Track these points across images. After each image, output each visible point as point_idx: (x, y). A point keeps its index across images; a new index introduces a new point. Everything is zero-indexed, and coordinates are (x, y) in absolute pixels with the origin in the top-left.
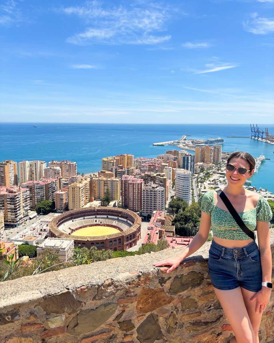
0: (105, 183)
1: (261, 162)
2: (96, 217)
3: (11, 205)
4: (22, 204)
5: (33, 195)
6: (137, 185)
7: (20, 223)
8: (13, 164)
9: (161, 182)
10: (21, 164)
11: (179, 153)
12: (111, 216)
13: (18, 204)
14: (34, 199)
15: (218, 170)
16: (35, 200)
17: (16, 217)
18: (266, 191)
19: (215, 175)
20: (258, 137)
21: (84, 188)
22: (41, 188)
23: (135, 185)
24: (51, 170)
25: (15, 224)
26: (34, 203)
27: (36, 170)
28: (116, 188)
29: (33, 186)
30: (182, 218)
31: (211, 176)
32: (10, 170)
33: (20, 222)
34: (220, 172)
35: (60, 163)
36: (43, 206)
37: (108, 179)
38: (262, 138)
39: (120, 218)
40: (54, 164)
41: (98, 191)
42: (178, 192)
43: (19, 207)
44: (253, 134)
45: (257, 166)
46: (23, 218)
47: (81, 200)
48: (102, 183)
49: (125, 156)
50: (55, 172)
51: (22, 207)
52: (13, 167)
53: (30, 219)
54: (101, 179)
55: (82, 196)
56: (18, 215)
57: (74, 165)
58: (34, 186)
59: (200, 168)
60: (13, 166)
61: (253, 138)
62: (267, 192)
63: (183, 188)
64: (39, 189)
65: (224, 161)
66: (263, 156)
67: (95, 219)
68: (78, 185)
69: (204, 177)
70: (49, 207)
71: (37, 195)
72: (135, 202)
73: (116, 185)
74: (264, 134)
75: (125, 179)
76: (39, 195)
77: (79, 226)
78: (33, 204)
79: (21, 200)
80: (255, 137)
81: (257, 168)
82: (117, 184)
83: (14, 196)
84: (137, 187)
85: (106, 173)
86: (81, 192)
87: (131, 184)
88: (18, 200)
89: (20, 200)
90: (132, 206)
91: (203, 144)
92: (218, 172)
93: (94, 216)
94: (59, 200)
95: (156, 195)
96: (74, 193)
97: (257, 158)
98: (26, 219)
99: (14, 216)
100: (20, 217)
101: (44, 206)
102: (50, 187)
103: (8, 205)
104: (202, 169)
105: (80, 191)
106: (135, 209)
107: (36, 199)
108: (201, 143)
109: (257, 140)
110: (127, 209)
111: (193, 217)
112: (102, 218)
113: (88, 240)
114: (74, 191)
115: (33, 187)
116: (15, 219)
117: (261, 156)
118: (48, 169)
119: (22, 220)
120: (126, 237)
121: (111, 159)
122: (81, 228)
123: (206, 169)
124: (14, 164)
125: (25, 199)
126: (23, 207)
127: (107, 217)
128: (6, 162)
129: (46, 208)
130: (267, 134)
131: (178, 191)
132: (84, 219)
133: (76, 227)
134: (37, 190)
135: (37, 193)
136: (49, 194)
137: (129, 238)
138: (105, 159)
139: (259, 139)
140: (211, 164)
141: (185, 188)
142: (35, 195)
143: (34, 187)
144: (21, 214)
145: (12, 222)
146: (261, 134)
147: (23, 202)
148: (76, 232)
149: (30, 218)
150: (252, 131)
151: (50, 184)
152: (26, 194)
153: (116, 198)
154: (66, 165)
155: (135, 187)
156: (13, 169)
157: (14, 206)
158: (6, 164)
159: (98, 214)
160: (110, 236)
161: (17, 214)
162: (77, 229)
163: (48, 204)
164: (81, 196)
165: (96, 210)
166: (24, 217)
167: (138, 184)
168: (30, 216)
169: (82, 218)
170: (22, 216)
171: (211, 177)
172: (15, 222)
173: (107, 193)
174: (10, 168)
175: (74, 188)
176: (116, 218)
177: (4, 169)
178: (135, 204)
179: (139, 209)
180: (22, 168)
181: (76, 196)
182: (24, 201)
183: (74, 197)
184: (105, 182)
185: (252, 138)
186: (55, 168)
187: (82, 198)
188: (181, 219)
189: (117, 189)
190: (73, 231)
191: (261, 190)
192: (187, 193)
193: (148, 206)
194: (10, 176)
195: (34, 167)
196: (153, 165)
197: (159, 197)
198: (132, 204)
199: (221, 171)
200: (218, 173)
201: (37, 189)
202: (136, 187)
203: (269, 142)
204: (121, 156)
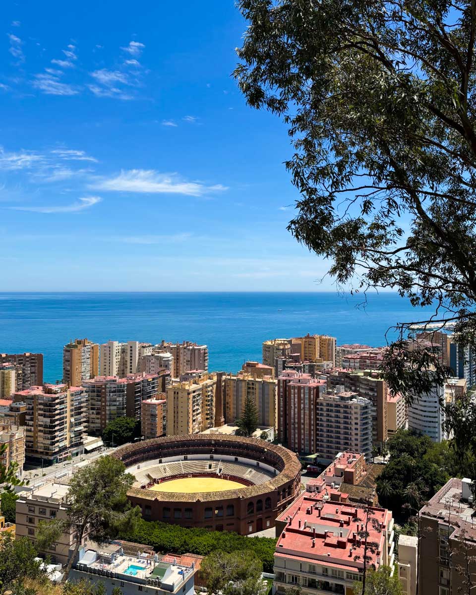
0: (249, 388)
2: (212, 459)
3: (44, 417)
4: (70, 419)
5: (103, 404)
6: (307, 391)
7: (61, 457)
8: (89, 347)
9: (372, 390)
10: (105, 347)
11: (447, 338)
12: (243, 458)
13: (57, 417)
14: (103, 413)
16: (105, 414)
17: (53, 444)
21: (199, 395)
22: (119, 391)
23: (302, 391)
24: (154, 359)
25: (52, 458)
26: (103, 422)
27: (131, 360)
28: (271, 400)
29: (103, 386)
30: (399, 472)
32: (84, 357)
33: (62, 455)
35: (176, 346)
36: (117, 427)
37: (257, 380)
39: (262, 464)
40: (165, 348)
41: (234, 404)
42: (411, 414)
43: (62, 424)
46: (69, 447)
47: (191, 421)
48: (244, 388)
49: (314, 339)
50: (160, 363)
51: (67, 425)
52: (89, 353)
53: (87, 452)
54: (241, 378)
55: (194, 411)
56: (56, 439)
57: (202, 352)
58: (105, 386)
60: (89, 350)
63: (425, 406)
64: (114, 392)
67: (209, 462)
68: (187, 387)
70: (128, 430)
71: (110, 405)
72: (302, 431)
73: (271, 392)
75: (284, 378)
76: (115, 405)
77: (169, 473)
78: (101, 424)
79: (68, 410)
82: (274, 390)
83: (50, 399)
84: (307, 396)
85: (257, 366)
86: (191, 401)
87: (294, 388)
88: (60, 409)
89: (65, 410)
90: (297, 441)
93: (208, 456)
94: (149, 417)
95: (349, 415)
96: (177, 404)
98: (75, 452)
99: (49, 442)
100: (61, 445)
101: (120, 428)
102: (139, 392)
103: (39, 417)
105: (188, 399)
106: (303, 447)
107: (108, 412)
110: (279, 445)
111: (427, 472)
112: (223, 461)
113: (156, 500)
114: (177, 398)
115: (103, 388)
116: (51, 447)
118: (148, 358)
119: (67, 453)
120: (248, 502)
121: (280, 342)
122: (173, 477)
124: (93, 347)
125: (76, 409)
126: (71, 426)
127: (236, 459)
128: (76, 342)
129: (123, 431)
131: (414, 413)
132: (186, 459)
133: (164, 475)
134: (111, 394)
135: (110, 401)
136: (136, 406)
137: (255, 506)
138: (269, 343)
141: (430, 407)
142: (105, 406)
143: (105, 388)
144: (66, 439)
145: (45, 453)
147: (72, 416)
148: (161, 485)
149: (85, 450)
151: (139, 383)
152: (80, 398)
153: (271, 422)
154: (185, 350)
155: (302, 395)
156: (89, 356)
157: (51, 420)
158: (75, 346)
159: (216, 452)
160: (208, 494)
161: (55, 437)
162: (164, 479)
163: (128, 424)
164: (191, 411)
165: (213, 442)
166: (72, 446)
167: (310, 388)
168: (87, 446)
169: (182, 457)
170: (66, 443)
172: (50, 454)
173: (249, 409)
174: (83, 354)
175: (178, 393)
176: (254, 462)
177: (71, 355)
178: (302, 437)
179: (312, 448)
180: (105, 356)
181: (180, 409)
182: (73, 413)
183: (176, 413)
184: (248, 384)
186: (161, 355)
187: (193, 416)
188: (394, 473)
189: (275, 401)
190: (155, 481)
192: (435, 417)
193: (331, 442)
194: (83, 369)
195: (129, 355)
196: (370, 358)
197: (356, 421)
198: (296, 436)
201: (110, 392)
202: (305, 396)
204: (306, 338)
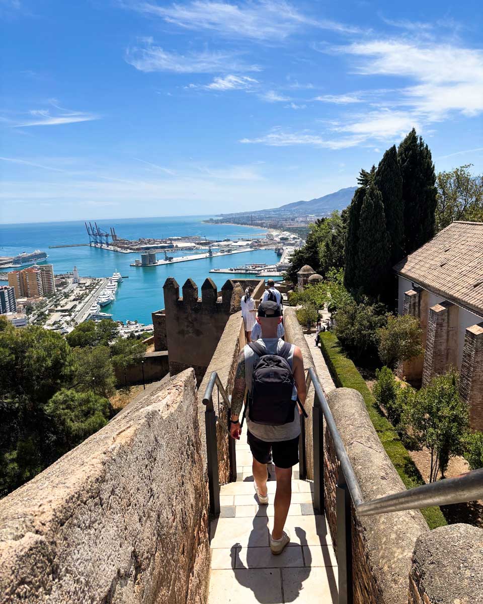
1: (117, 283)
15: (56, 306)
18: (136, 324)
19: (53, 315)
20: (101, 243)
31: (47, 317)
34: (59, 308)
38: (108, 244)
44: (92, 240)
45: (113, 289)
59: (26, 307)
61: (93, 245)
62: (138, 325)
65: (61, 290)
66: (118, 274)
69: (37, 321)
74: (108, 237)
80: (96, 243)
81: (114, 293)
91: (10, 265)
92: (56, 309)
97: (109, 278)
104: (29, 309)
108: (6, 263)
109: (101, 248)
117: (114, 274)
123: (35, 308)
130: (114, 236)
139: (102, 246)
140: (41, 298)
146: (105, 238)
150: (89, 235)
171: (49, 319)
185: (91, 246)
191: (129, 323)
199: (61, 307)
200: (57, 311)
203: (119, 249)
